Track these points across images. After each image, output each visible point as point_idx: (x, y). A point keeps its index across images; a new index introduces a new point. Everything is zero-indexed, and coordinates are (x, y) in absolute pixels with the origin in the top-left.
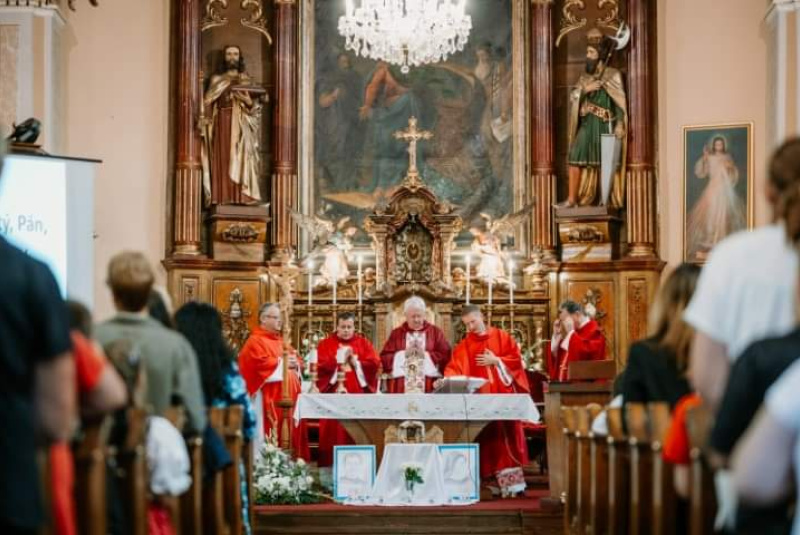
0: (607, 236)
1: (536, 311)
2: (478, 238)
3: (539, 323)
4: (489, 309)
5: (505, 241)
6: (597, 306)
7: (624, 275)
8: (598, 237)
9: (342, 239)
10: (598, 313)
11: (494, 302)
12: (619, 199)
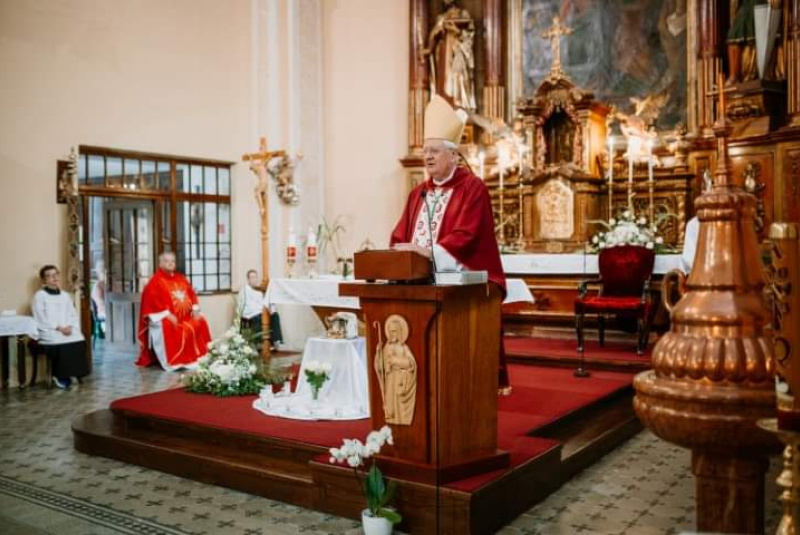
0: (763, 110)
1: (677, 186)
2: (624, 122)
3: (680, 198)
4: (630, 186)
5: (651, 122)
6: (756, 179)
7: (780, 146)
8: (753, 112)
9: (510, 132)
10: (757, 186)
11: (635, 179)
12: (782, 71)
